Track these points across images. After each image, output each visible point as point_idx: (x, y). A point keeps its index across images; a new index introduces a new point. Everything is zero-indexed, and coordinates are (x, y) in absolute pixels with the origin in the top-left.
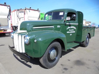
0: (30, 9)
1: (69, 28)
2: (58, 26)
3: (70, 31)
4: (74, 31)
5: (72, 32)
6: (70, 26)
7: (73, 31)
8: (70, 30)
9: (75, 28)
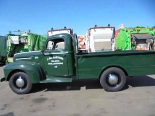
0: (96, 27)
1: (50, 58)
2: (36, 58)
3: (54, 63)
4: (60, 62)
5: (57, 64)
6: (52, 56)
7: (58, 62)
8: (53, 61)
9: (62, 59)
